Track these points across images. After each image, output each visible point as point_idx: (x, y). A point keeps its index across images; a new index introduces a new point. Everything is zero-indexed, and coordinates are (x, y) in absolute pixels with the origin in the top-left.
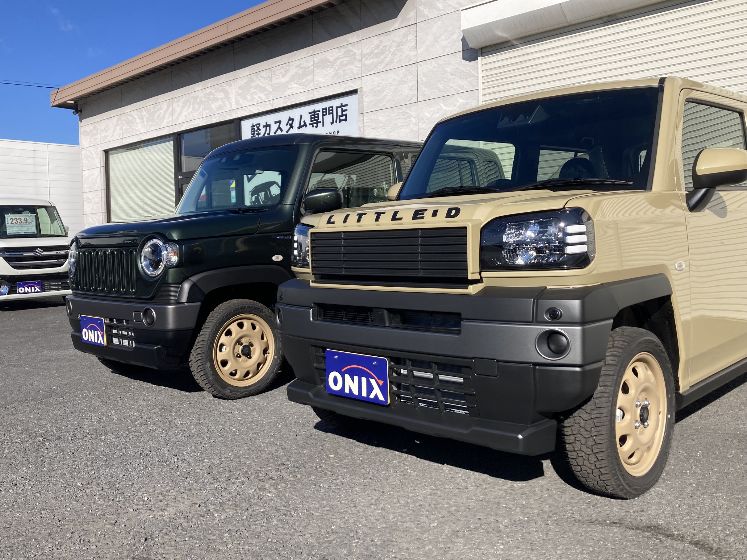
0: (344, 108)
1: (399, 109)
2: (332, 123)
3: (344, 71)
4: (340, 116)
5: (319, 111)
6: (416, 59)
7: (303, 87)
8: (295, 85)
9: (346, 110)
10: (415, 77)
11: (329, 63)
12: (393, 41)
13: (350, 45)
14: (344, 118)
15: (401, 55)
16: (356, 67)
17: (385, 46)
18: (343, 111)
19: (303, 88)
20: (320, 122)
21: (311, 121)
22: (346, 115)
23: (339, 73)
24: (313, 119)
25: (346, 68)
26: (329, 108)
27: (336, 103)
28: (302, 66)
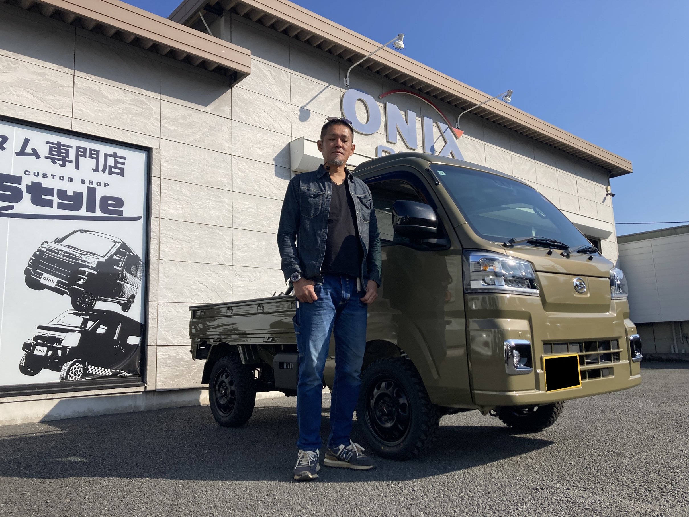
0: (119, 160)
1: (209, 190)
2: (96, 170)
3: (131, 120)
4: (111, 167)
5: (71, 147)
6: (230, 151)
7: (48, 105)
8: (30, 96)
9: (124, 164)
10: (229, 167)
11: (104, 99)
12: (205, 122)
13: (144, 97)
14: (119, 171)
15: (214, 140)
16: (152, 124)
17: (193, 121)
18: (116, 162)
19: (46, 107)
20: (71, 162)
21: (50, 153)
22: (122, 169)
23: (123, 119)
24: (56, 153)
25: (135, 118)
26: (91, 150)
27: (104, 149)
28: (47, 77)
